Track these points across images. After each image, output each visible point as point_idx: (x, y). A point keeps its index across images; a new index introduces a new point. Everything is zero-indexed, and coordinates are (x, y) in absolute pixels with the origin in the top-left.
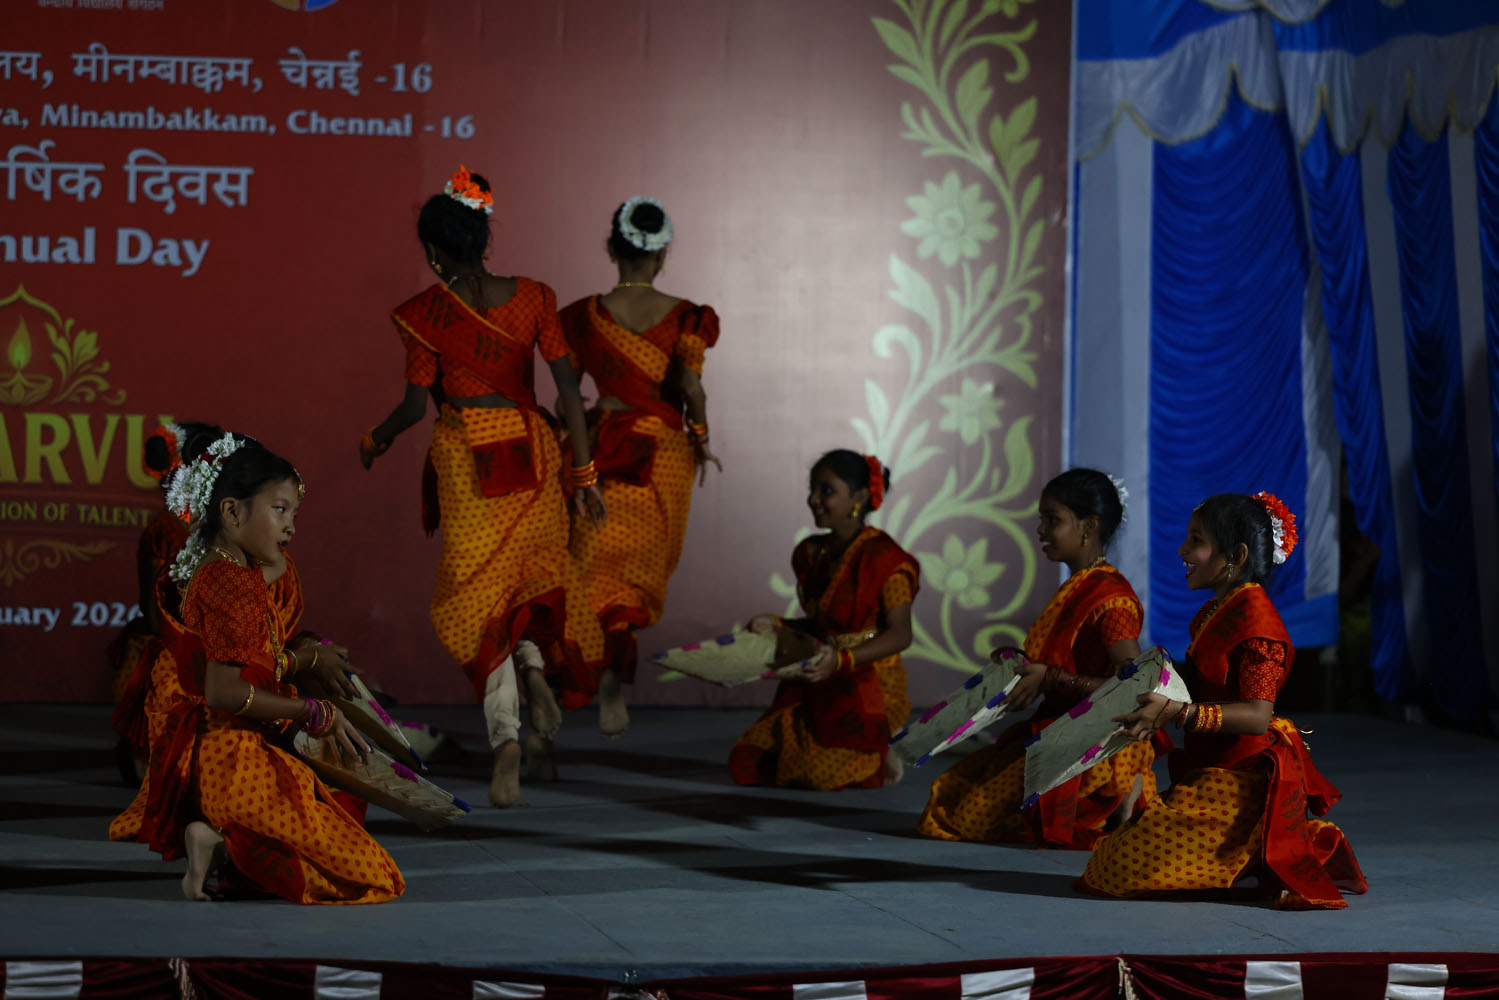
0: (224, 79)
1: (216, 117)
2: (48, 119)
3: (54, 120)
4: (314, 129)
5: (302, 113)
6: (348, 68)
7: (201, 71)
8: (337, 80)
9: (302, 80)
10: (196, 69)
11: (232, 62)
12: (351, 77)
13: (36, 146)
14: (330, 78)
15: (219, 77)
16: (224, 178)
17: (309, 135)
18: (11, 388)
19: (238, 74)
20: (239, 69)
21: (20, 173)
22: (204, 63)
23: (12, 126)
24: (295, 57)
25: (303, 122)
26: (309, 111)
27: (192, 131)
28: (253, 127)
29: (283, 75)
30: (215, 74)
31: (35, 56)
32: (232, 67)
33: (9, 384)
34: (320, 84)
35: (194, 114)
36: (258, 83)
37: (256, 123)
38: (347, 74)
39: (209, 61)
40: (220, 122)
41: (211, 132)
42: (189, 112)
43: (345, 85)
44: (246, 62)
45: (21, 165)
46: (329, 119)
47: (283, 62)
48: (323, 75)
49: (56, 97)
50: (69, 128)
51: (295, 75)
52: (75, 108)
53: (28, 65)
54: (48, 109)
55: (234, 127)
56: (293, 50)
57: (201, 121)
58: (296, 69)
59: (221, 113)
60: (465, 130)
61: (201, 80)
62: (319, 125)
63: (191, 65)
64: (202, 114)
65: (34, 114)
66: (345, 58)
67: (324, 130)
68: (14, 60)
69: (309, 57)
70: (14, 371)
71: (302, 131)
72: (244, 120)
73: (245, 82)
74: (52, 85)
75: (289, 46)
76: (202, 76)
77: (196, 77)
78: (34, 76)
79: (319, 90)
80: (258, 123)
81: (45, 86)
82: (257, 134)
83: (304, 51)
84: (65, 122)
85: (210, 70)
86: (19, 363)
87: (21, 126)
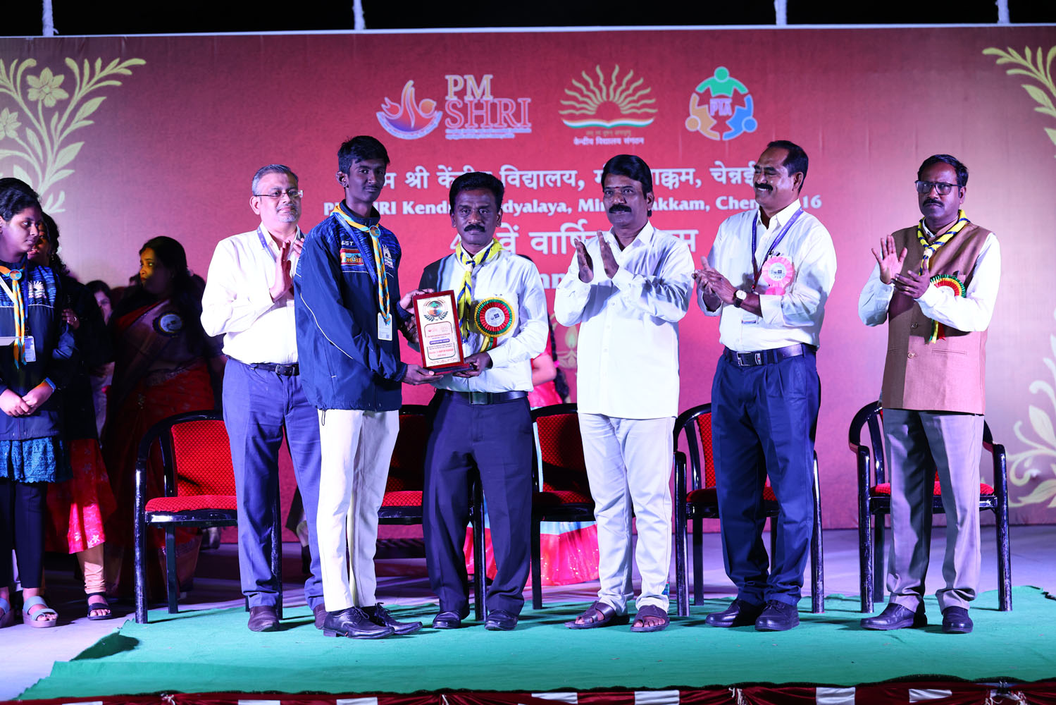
0: (680, 181)
1: (676, 202)
2: (582, 208)
3: (586, 209)
4: (731, 207)
5: (725, 198)
6: (749, 171)
7: (667, 177)
8: (743, 178)
9: (724, 180)
10: (663, 176)
11: (684, 171)
12: (749, 177)
13: (577, 223)
14: (739, 178)
15: (677, 180)
16: (682, 237)
17: (728, 210)
18: (567, 359)
19: (688, 177)
20: (688, 174)
21: (568, 238)
22: (668, 172)
23: (563, 212)
24: (720, 167)
25: (725, 203)
26: (728, 196)
27: (664, 211)
28: (697, 208)
29: (713, 177)
30: (674, 178)
31: (574, 173)
32: (684, 174)
33: (566, 357)
34: (733, 181)
35: (664, 200)
36: (699, 182)
37: (698, 205)
38: (748, 175)
39: (671, 171)
40: (678, 205)
41: (674, 211)
42: (660, 200)
43: (747, 181)
44: (692, 171)
45: (569, 234)
46: (739, 201)
47: (712, 170)
48: (735, 176)
49: (586, 195)
50: (595, 212)
51: (719, 177)
52: (597, 200)
53: (570, 177)
54: (582, 202)
55: (687, 208)
56: (718, 163)
57: (668, 205)
58: (719, 173)
59: (679, 200)
60: (816, 204)
61: (666, 182)
62: (734, 205)
63: (661, 174)
64: (668, 200)
65: (574, 205)
66: (747, 166)
67: (737, 207)
68: (562, 175)
69: (726, 167)
70: (569, 350)
71: (726, 208)
72: (692, 203)
73: (691, 182)
74: (583, 190)
75: (716, 160)
76: (667, 180)
77: (663, 181)
78: (573, 184)
79: (732, 184)
80: (700, 205)
81: (580, 189)
82: (700, 210)
83: (724, 164)
84: (592, 210)
85: (671, 176)
86: (571, 345)
87: (567, 212)
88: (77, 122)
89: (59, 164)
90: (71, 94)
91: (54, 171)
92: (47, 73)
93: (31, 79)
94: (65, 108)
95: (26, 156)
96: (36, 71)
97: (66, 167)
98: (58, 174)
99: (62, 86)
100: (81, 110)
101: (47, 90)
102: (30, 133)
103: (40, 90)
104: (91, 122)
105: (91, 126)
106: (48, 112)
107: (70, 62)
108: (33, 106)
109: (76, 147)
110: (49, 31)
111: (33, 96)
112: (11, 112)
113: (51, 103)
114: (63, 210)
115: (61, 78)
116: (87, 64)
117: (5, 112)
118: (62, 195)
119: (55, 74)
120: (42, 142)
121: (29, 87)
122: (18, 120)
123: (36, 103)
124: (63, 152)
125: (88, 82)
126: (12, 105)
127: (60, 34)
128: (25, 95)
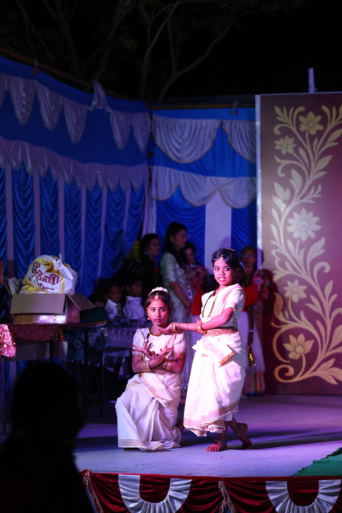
88: (329, 143)
89: (318, 168)
90: (325, 127)
91: (315, 172)
92: (311, 115)
93: (302, 119)
94: (322, 136)
95: (299, 164)
96: (305, 114)
97: (322, 170)
98: (317, 175)
99: (320, 122)
100: (332, 136)
101: (311, 124)
102: (301, 151)
103: (307, 125)
104: (337, 144)
105: (336, 146)
106: (312, 138)
107: (324, 108)
108: (303, 134)
109: (328, 159)
110: (312, 90)
111: (303, 128)
112: (290, 138)
113: (313, 132)
114: (320, 196)
115: (319, 118)
116: (334, 110)
117: (287, 138)
118: (320, 187)
119: (316, 115)
120: (308, 156)
121: (301, 123)
122: (295, 142)
123: (305, 132)
124: (320, 162)
125: (335, 120)
126: (291, 134)
127: (319, 91)
128: (298, 128)
